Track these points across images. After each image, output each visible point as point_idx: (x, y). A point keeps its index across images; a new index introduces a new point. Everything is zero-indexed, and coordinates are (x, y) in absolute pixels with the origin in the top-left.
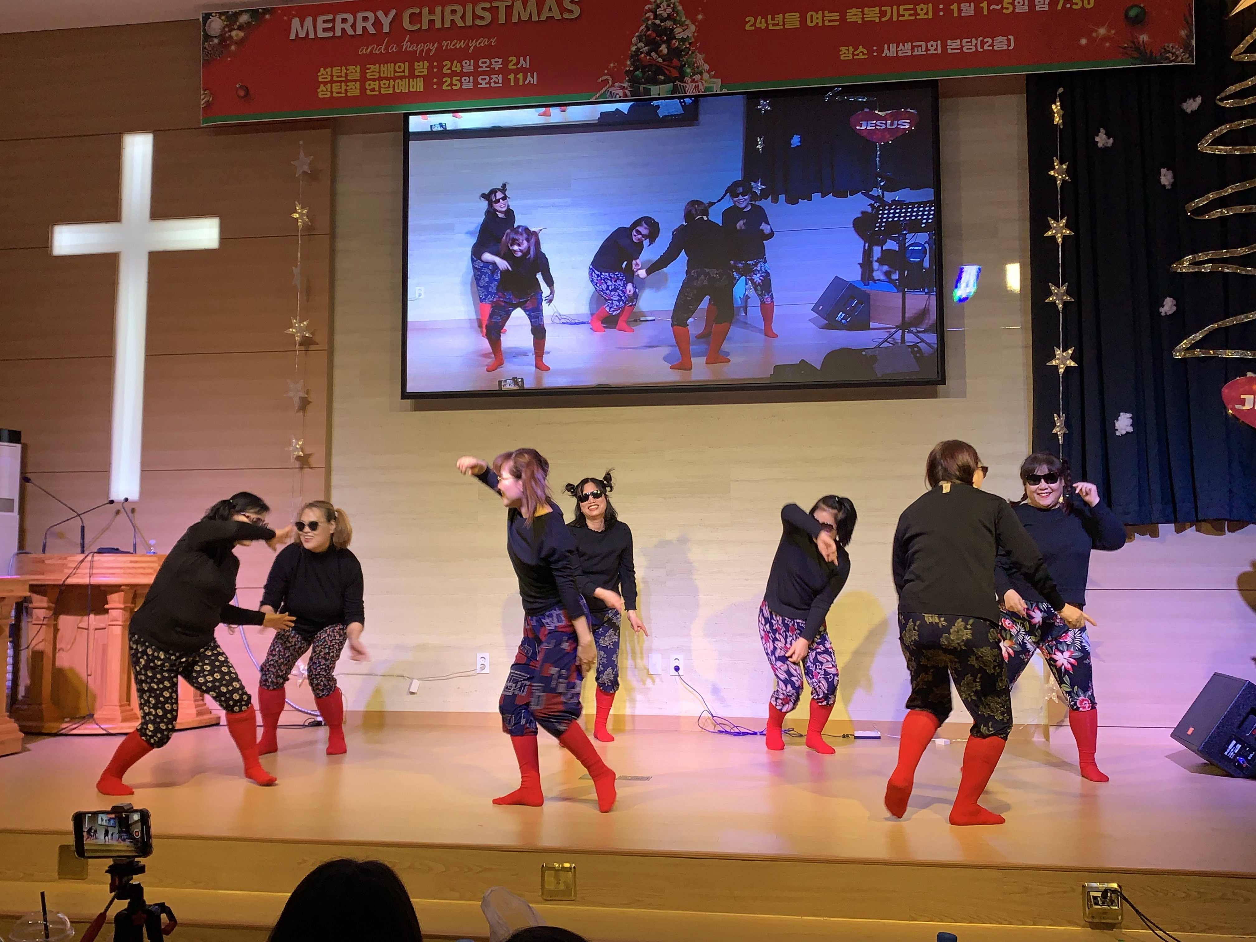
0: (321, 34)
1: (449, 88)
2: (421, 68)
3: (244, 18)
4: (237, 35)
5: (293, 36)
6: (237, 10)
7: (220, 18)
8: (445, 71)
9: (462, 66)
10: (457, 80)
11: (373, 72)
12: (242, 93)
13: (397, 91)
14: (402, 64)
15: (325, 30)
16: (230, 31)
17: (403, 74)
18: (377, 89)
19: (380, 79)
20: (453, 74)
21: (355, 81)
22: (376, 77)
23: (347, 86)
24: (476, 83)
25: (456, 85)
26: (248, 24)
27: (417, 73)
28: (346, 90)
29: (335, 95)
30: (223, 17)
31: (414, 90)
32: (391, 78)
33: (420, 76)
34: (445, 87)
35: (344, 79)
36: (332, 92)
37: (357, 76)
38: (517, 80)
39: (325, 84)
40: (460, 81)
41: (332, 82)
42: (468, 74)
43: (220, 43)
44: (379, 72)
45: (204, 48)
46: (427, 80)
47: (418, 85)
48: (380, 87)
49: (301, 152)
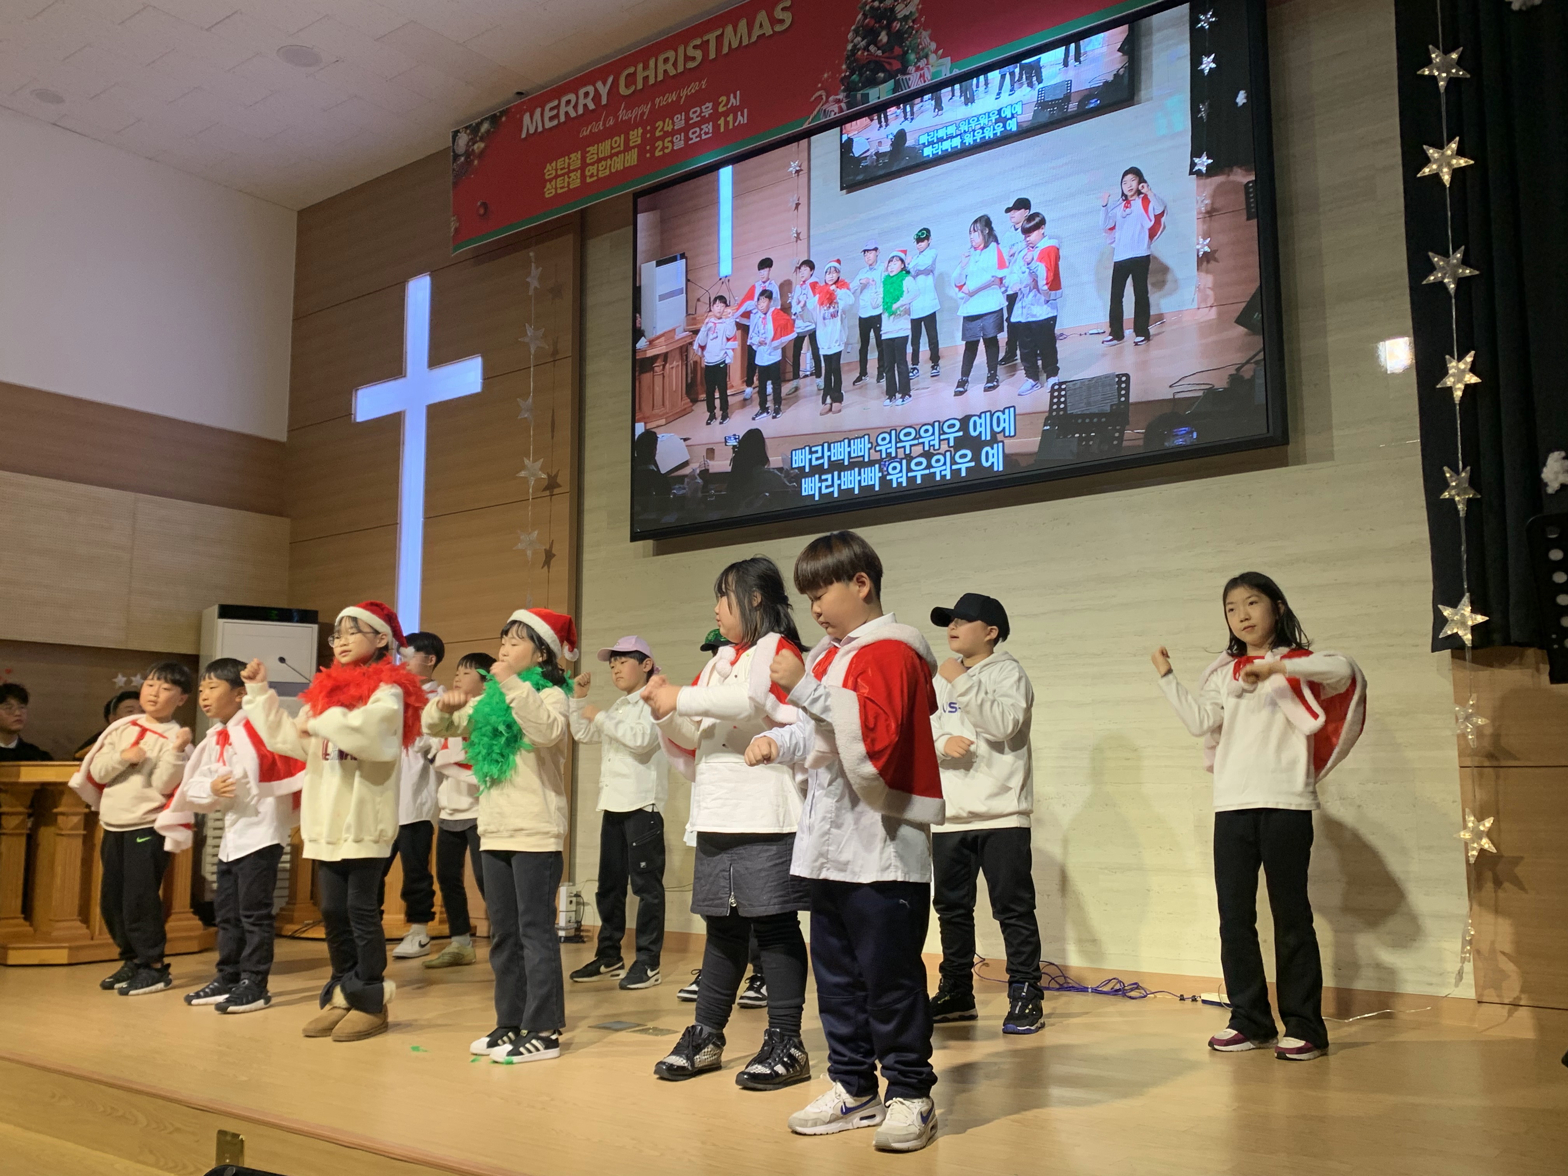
0: (548, 125)
1: (661, 153)
2: (636, 136)
3: (485, 127)
4: (478, 148)
5: (524, 135)
6: (480, 120)
7: (465, 133)
8: (658, 134)
9: (673, 123)
10: (669, 141)
11: (593, 154)
12: (482, 211)
13: (613, 170)
14: (617, 138)
15: (551, 119)
16: (474, 144)
17: (618, 149)
18: (595, 174)
19: (599, 160)
20: (667, 134)
21: (575, 170)
22: (594, 160)
23: (569, 178)
24: (687, 139)
25: (667, 148)
26: (488, 132)
27: (631, 144)
28: (569, 183)
29: (559, 191)
30: (468, 131)
31: (629, 165)
32: (608, 157)
33: (634, 147)
34: (658, 153)
35: (566, 170)
36: (556, 189)
37: (578, 163)
38: (727, 123)
40: (672, 142)
41: (557, 177)
42: (679, 132)
43: (466, 159)
44: (598, 154)
45: (454, 170)
46: (641, 148)
47: (632, 159)
48: (598, 170)
49: (533, 264)
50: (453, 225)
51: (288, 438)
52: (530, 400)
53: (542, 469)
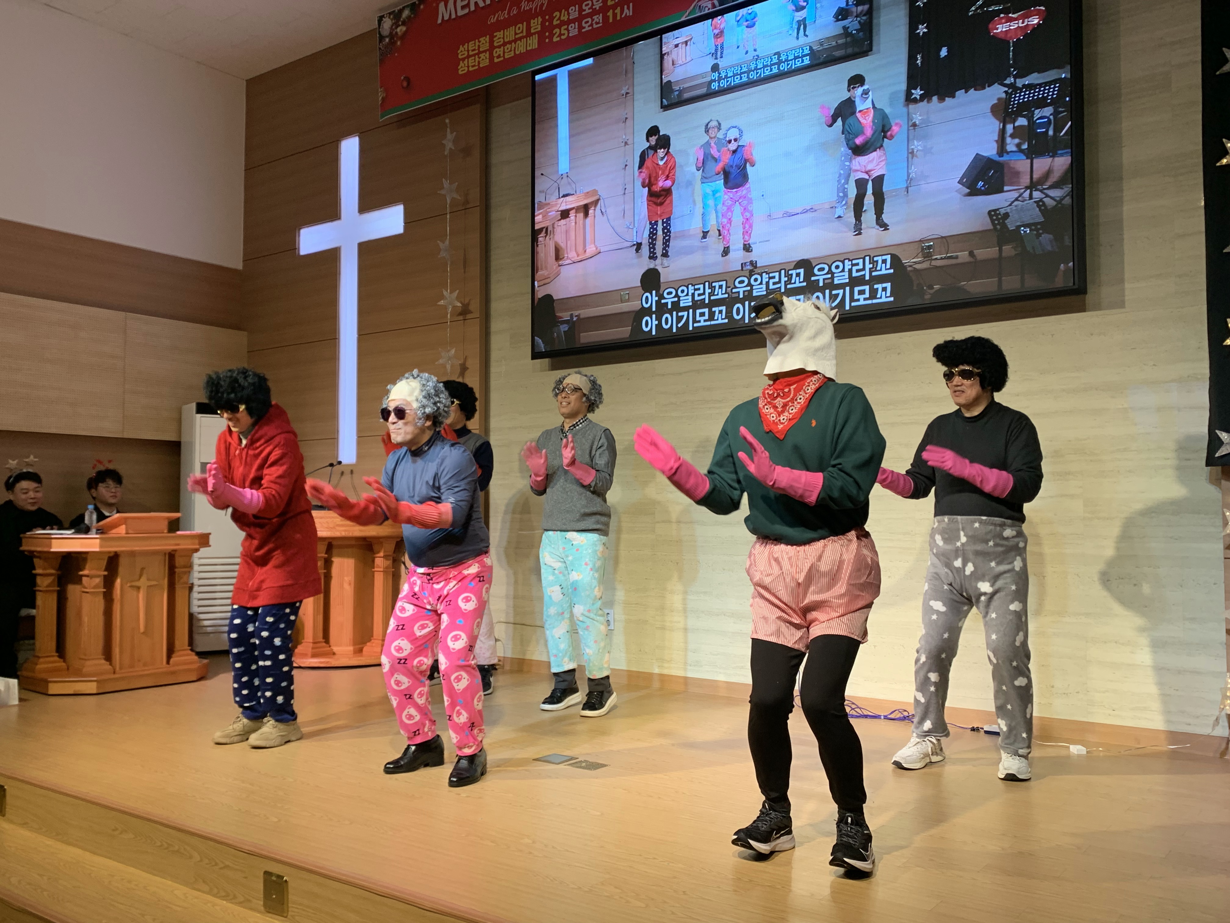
0: (460, 13)
1: (558, 39)
2: (536, 24)
3: (406, 13)
4: (401, 30)
5: (439, 21)
6: (401, 7)
7: (389, 18)
8: (555, 22)
9: (568, 14)
10: (565, 29)
11: (499, 38)
12: (405, 84)
13: (517, 53)
14: (520, 25)
15: (463, 7)
16: (396, 28)
17: (521, 35)
18: (502, 55)
19: (505, 44)
20: (562, 23)
21: (485, 51)
22: (501, 43)
23: (479, 58)
24: (581, 27)
25: (564, 34)
26: (409, 17)
27: (533, 31)
28: (479, 63)
29: (471, 69)
30: (392, 17)
31: (531, 48)
32: (512, 41)
33: (534, 33)
34: (555, 39)
35: (477, 51)
36: (468, 67)
37: (487, 46)
38: (615, 15)
39: (463, 60)
40: (567, 29)
41: (469, 57)
42: (573, 21)
43: (390, 40)
44: (503, 38)
45: (380, 49)
46: (541, 34)
47: (533, 43)
48: (504, 53)
49: (448, 130)
50: (381, 95)
51: (244, 266)
52: (447, 242)
53: (458, 298)
